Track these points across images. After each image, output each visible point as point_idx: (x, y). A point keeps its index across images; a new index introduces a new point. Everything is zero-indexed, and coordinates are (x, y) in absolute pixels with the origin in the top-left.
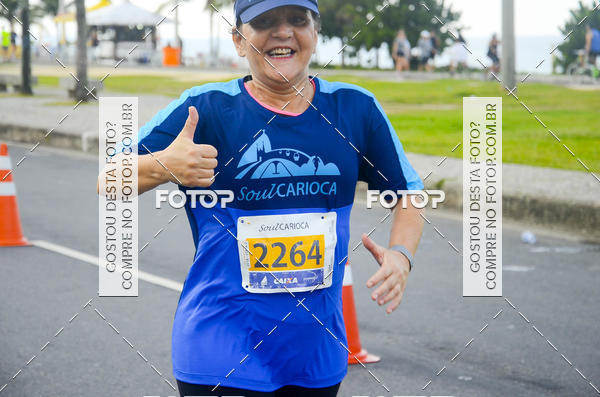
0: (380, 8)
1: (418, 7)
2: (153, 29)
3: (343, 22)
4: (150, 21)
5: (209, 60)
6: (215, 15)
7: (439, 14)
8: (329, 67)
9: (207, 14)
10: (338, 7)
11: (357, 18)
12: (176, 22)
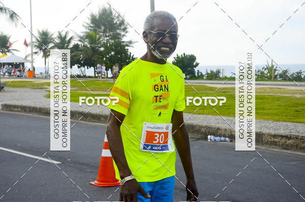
0: (108, 56)
1: (121, 56)
2: (23, 64)
3: (95, 61)
4: (22, 61)
5: (45, 75)
6: (47, 59)
7: (129, 58)
8: (90, 77)
9: (44, 58)
10: (93, 56)
11: (100, 59)
12: (32, 62)
